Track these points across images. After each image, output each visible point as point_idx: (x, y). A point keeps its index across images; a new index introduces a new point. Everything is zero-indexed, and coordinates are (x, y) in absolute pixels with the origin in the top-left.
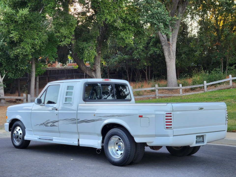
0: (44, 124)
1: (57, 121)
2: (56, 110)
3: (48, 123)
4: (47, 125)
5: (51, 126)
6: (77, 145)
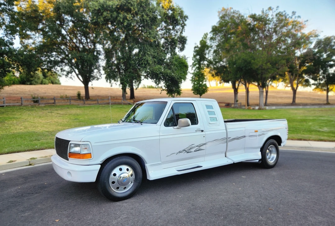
0: (184, 150)
1: (205, 144)
2: (202, 131)
4: (189, 151)
5: (196, 151)
6: (233, 163)
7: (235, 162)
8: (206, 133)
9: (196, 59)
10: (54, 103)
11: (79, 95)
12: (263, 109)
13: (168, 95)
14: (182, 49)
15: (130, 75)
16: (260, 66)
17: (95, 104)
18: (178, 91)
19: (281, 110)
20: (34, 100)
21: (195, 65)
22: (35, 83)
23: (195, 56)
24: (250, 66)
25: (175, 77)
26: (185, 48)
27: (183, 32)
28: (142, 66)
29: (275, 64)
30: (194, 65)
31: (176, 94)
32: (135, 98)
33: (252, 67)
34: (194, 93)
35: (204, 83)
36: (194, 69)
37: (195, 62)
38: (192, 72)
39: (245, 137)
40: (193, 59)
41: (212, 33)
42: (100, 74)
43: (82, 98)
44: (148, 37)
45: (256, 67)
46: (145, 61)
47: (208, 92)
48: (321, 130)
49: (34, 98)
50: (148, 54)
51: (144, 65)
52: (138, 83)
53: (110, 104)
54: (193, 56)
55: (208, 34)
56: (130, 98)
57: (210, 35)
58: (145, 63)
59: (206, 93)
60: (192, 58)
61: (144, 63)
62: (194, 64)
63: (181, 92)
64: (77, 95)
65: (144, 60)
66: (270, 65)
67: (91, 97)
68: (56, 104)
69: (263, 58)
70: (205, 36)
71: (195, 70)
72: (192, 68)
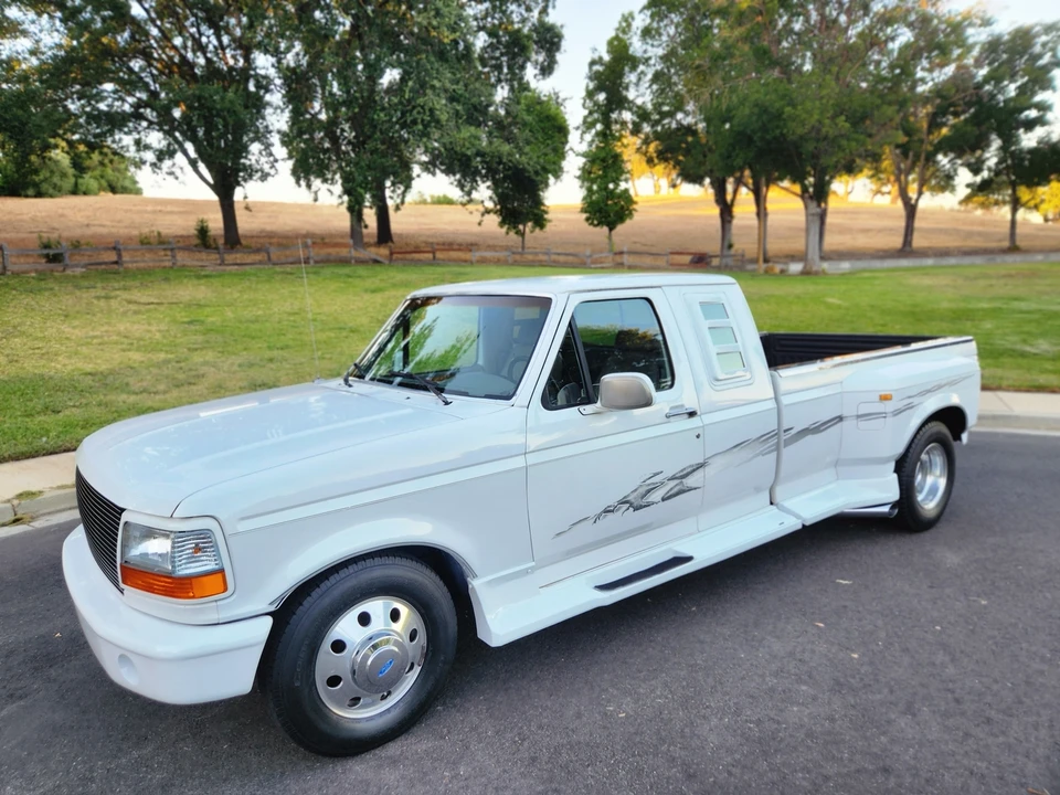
0: (623, 502)
1: (699, 467)
3: (649, 491)
4: (645, 501)
5: (669, 498)
6: (800, 527)
7: (807, 524)
8: (707, 419)
9: (596, 103)
10: (116, 263)
11: (203, 231)
12: (816, 273)
13: (504, 229)
14: (547, 70)
15: (374, 163)
16: (813, 127)
17: (260, 263)
18: (536, 215)
19: (877, 274)
20: (45, 252)
21: (592, 125)
22: (51, 191)
23: (590, 94)
24: (778, 127)
25: (526, 165)
26: (556, 66)
27: (550, 10)
28: (415, 128)
29: (863, 118)
30: (588, 125)
31: (530, 224)
32: (395, 239)
33: (785, 131)
34: (587, 219)
35: (623, 186)
36: (588, 137)
37: (591, 113)
38: (584, 148)
39: (840, 418)
40: (584, 105)
41: (649, 13)
42: (272, 159)
43: (212, 242)
44: (434, 28)
45: (800, 131)
46: (424, 113)
47: (637, 217)
48: (1028, 349)
49: (47, 246)
50: (433, 87)
51: (420, 127)
52: (402, 188)
53: (312, 262)
54: (584, 94)
55: (636, 15)
56: (376, 240)
57: (641, 21)
58: (423, 120)
59: (628, 222)
60: (582, 101)
61: (419, 121)
62: (589, 120)
63: (545, 220)
64: (196, 232)
65: (419, 109)
66: (847, 125)
67: (246, 237)
68: (125, 265)
69: (824, 101)
70: (624, 24)
71: (593, 141)
72: (582, 135)
